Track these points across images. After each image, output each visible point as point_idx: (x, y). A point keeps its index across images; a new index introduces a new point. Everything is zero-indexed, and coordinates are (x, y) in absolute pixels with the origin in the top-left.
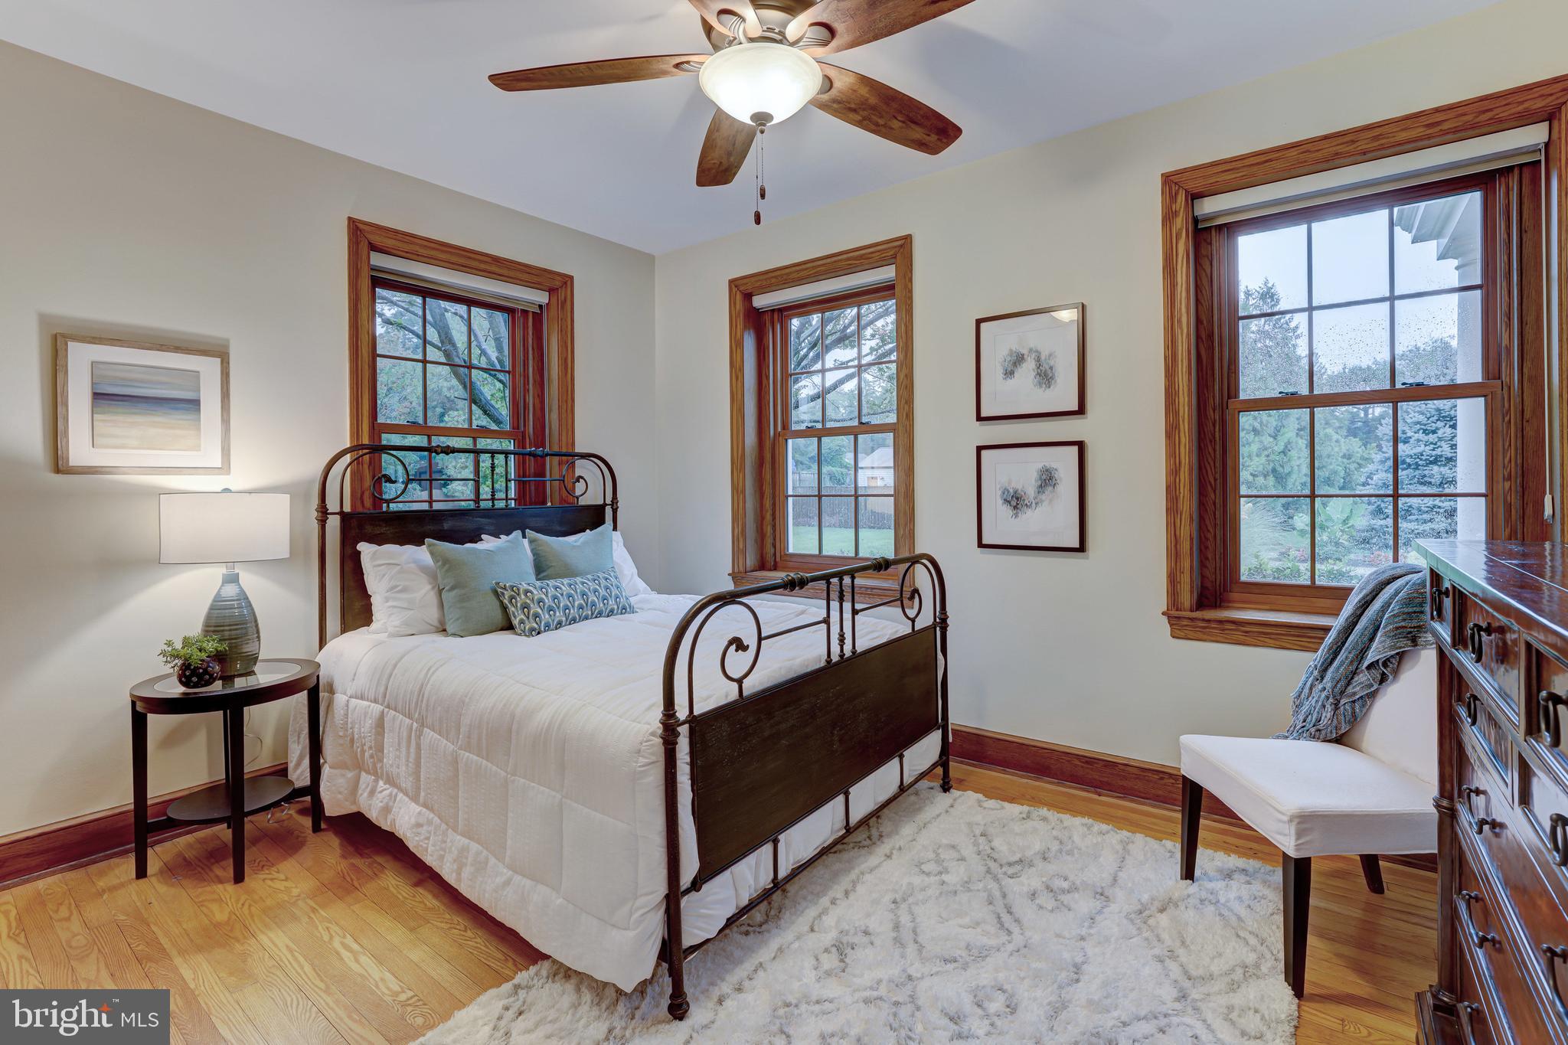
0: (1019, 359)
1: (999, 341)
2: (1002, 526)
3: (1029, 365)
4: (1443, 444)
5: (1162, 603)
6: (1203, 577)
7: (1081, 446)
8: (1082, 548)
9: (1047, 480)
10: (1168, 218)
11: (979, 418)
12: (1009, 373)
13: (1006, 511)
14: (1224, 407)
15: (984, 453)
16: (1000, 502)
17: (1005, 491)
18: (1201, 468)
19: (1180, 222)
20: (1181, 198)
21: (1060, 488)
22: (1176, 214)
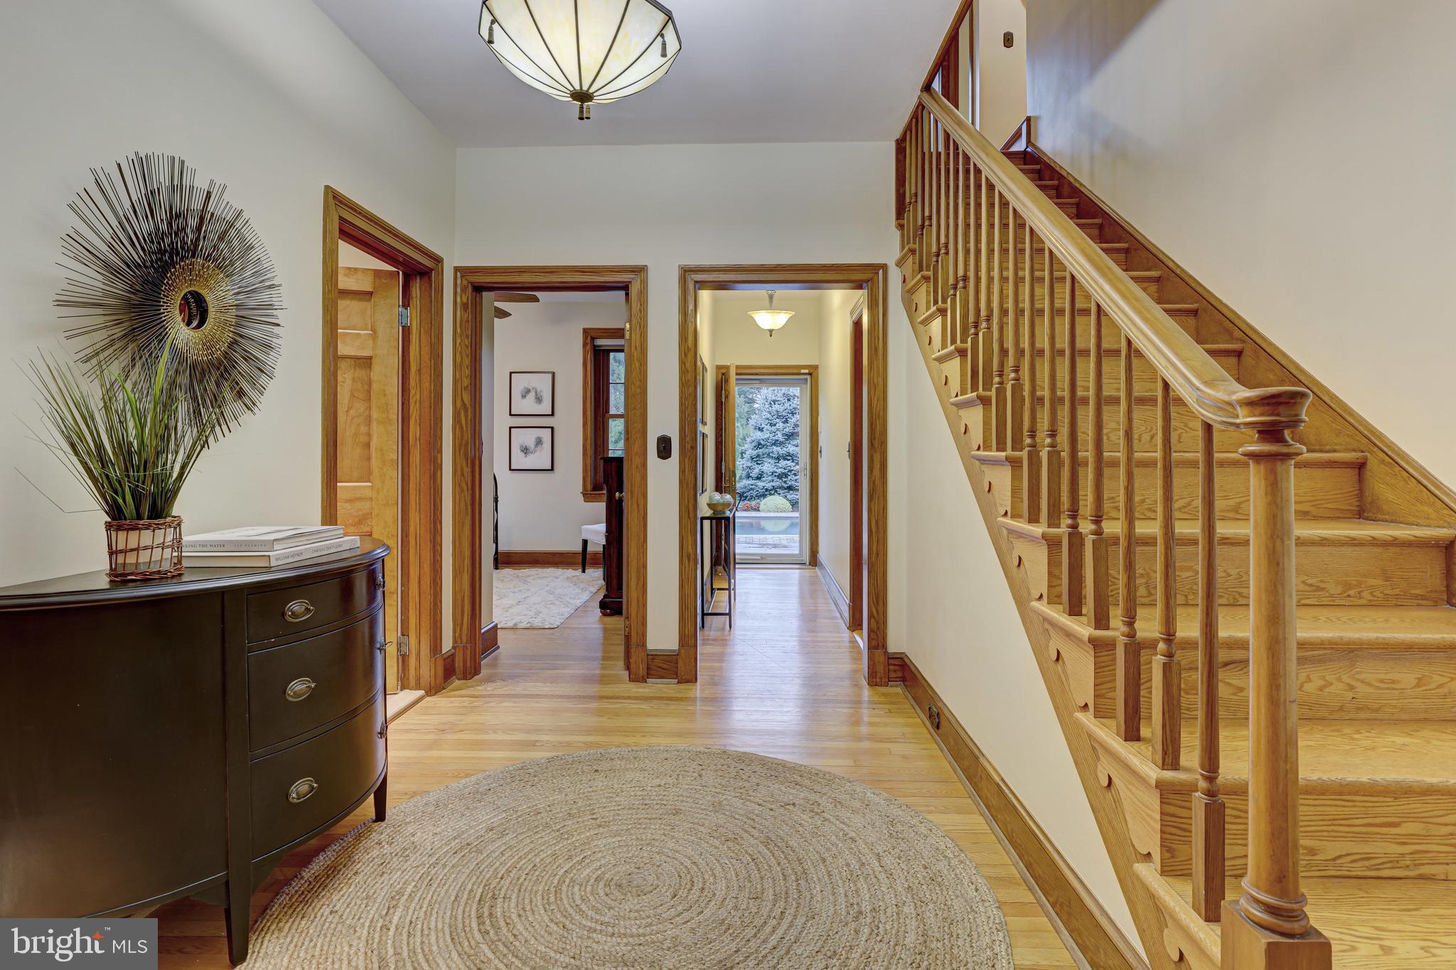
0: (528, 391)
1: (520, 382)
2: (520, 461)
3: (532, 394)
4: (778, 432)
5: (581, 489)
6: (596, 480)
7: (552, 428)
8: (552, 469)
9: (539, 442)
10: (585, 345)
11: (510, 415)
12: (524, 397)
13: (522, 455)
14: (604, 416)
15: (512, 430)
16: (519, 451)
17: (521, 446)
18: (595, 439)
19: (588, 347)
20: (589, 338)
21: (544, 445)
22: (587, 344)
